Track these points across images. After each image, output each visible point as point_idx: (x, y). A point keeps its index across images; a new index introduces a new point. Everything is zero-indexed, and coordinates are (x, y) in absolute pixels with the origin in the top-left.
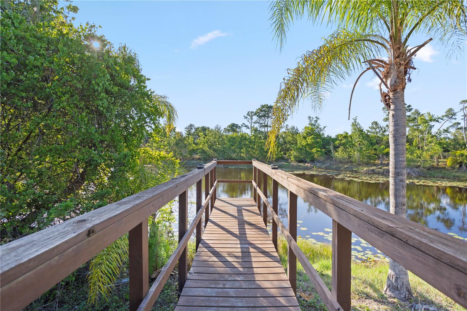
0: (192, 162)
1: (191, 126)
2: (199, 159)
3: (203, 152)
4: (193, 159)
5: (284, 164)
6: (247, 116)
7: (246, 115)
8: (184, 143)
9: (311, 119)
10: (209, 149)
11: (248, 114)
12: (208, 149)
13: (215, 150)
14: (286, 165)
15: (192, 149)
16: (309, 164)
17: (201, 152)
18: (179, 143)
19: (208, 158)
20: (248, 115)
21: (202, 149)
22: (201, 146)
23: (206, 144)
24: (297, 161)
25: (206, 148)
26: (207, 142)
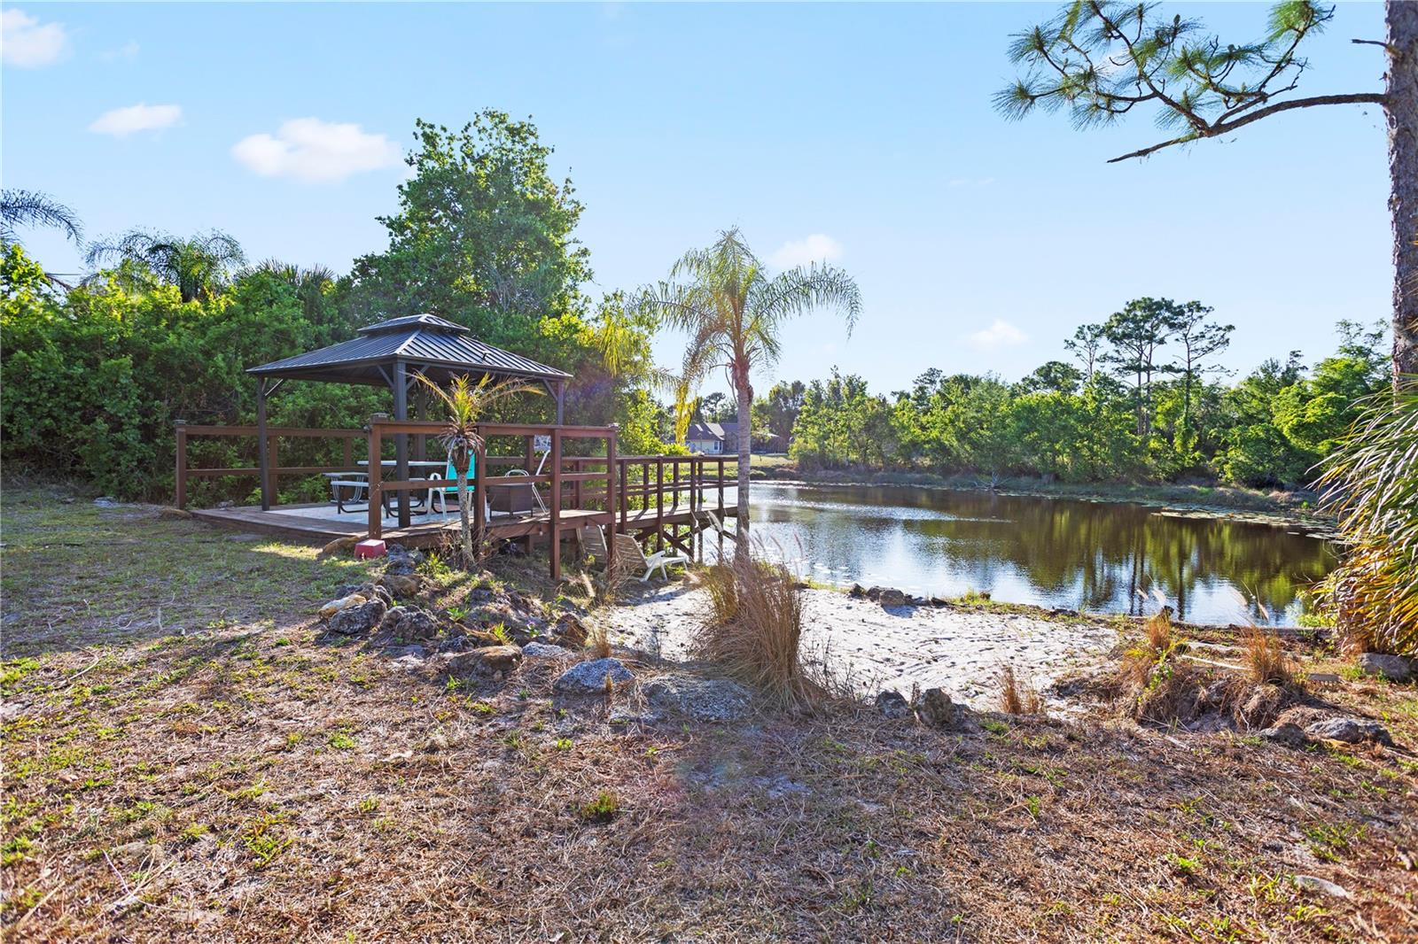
0: (909, 476)
1: (933, 373)
2: (930, 468)
3: (942, 449)
4: (913, 468)
5: (1194, 491)
6: (1076, 341)
7: (1072, 338)
8: (887, 424)
9: (1353, 330)
10: (959, 440)
11: (1080, 334)
12: (955, 444)
13: (974, 445)
14: (1202, 494)
15: (911, 441)
16: (1286, 494)
17: (934, 450)
18: (874, 426)
19: (955, 468)
20: (1077, 336)
21: (938, 440)
22: (934, 433)
23: (950, 428)
24: (1244, 481)
25: (950, 439)
26: (952, 422)
